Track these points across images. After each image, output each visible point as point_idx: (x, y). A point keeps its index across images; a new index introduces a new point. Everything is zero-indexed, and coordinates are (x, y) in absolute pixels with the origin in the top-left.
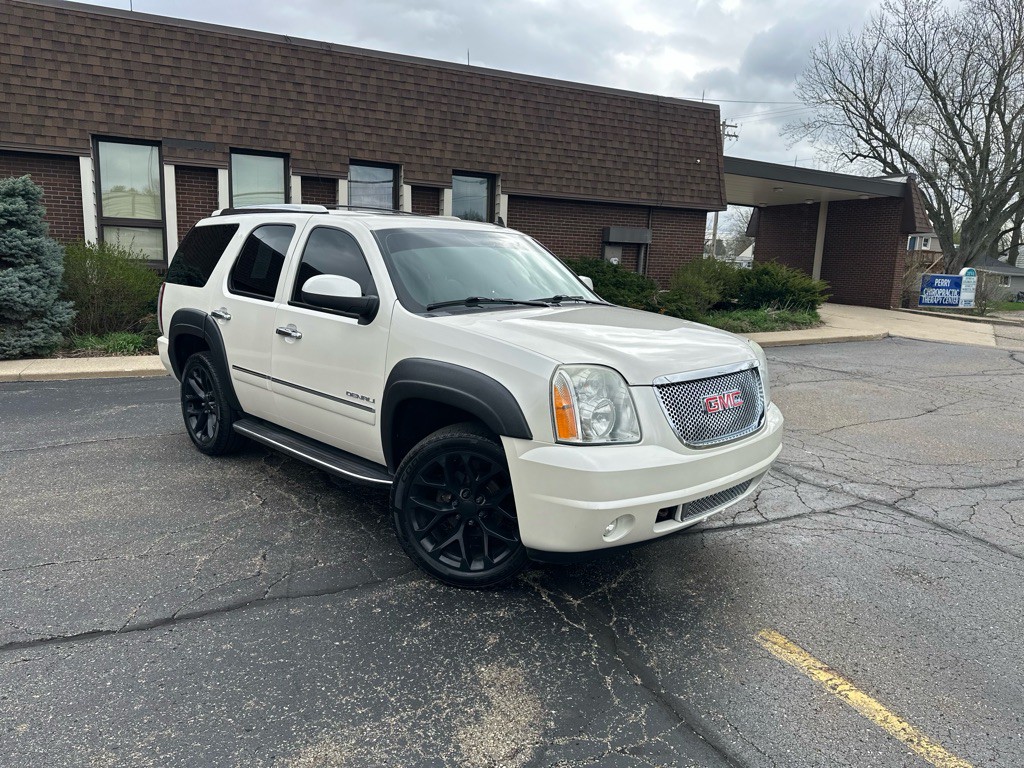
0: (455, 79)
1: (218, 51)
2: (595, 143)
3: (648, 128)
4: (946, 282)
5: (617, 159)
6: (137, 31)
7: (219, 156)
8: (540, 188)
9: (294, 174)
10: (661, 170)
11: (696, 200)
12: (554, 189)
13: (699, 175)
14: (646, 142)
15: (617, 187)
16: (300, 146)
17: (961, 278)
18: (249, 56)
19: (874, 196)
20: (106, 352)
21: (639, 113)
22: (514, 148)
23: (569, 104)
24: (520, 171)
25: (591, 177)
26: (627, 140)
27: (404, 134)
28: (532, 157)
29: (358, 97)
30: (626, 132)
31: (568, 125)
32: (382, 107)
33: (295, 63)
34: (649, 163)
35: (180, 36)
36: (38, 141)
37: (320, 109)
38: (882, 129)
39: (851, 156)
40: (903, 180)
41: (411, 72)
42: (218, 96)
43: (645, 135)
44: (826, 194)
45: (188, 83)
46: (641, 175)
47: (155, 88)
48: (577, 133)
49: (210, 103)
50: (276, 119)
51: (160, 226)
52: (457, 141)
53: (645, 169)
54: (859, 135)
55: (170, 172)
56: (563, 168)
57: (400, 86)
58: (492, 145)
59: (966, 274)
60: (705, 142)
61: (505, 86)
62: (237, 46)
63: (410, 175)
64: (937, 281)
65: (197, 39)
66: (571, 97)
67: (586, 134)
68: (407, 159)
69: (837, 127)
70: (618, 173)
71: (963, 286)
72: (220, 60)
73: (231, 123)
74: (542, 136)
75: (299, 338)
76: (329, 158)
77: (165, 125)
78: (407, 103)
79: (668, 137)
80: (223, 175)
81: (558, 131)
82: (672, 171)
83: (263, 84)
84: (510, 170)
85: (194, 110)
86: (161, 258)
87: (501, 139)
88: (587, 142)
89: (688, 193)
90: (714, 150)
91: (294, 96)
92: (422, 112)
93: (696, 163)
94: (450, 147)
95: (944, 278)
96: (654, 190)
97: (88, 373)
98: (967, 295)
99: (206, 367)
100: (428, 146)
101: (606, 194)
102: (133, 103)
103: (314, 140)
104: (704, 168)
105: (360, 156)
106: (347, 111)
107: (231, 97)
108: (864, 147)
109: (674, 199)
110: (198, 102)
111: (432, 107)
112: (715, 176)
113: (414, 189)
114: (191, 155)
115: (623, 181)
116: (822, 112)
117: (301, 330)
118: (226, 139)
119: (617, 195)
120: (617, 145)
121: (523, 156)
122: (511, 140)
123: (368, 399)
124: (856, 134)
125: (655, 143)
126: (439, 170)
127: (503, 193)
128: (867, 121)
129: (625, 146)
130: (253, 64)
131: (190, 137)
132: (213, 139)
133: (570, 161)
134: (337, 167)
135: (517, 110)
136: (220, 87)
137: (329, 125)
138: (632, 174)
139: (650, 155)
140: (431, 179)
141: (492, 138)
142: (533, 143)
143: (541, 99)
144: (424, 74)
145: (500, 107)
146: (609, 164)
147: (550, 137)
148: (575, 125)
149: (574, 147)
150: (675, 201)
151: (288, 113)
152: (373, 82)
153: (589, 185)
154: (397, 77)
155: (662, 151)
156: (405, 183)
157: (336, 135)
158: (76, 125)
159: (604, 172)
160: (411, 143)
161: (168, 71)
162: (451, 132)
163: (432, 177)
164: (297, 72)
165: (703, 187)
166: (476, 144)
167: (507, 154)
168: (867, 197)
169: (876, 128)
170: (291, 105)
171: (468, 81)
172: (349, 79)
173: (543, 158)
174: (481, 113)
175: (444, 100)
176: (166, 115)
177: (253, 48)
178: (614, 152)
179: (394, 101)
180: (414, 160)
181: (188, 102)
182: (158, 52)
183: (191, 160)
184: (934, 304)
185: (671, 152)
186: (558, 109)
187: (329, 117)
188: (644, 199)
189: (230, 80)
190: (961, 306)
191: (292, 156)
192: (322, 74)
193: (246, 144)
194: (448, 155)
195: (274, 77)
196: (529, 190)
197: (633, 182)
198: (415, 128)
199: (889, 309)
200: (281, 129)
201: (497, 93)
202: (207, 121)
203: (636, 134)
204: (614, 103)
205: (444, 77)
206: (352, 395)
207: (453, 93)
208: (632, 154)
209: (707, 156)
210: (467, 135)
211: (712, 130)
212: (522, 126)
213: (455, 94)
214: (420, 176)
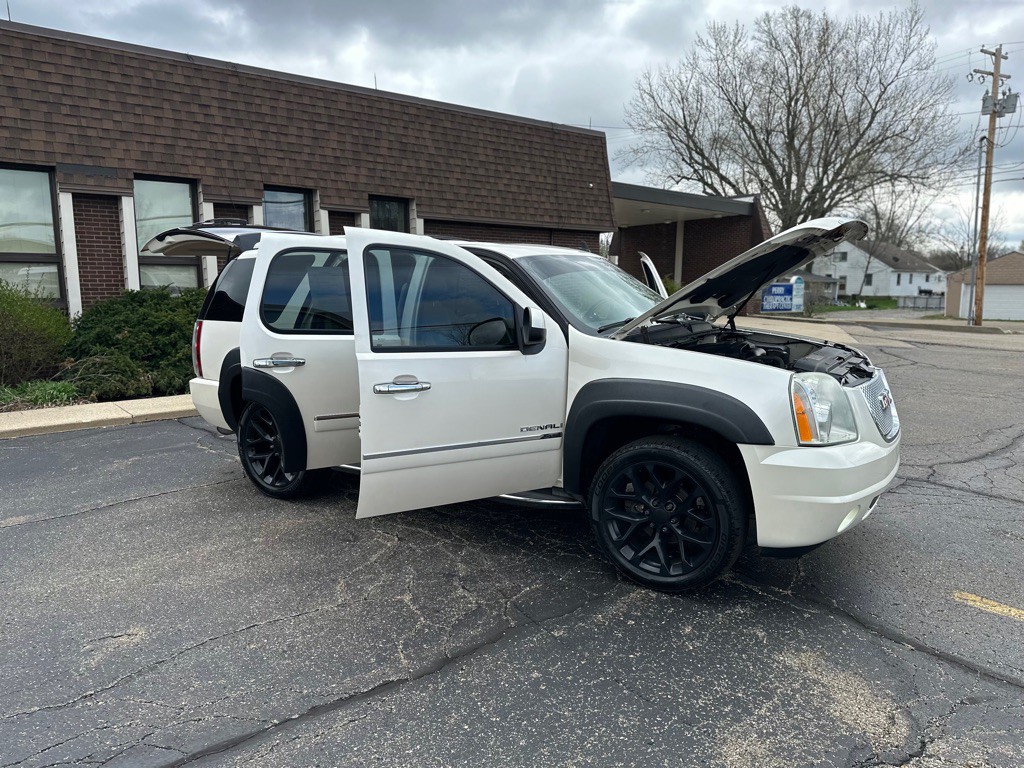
0: (365, 103)
1: (113, 69)
2: (500, 168)
3: (546, 154)
4: (781, 290)
5: (521, 184)
6: (19, 44)
7: (123, 183)
8: (453, 211)
9: (205, 200)
10: (560, 195)
11: (592, 222)
12: (466, 213)
13: (592, 198)
14: (545, 167)
15: (523, 211)
16: (210, 171)
17: (791, 286)
18: (149, 75)
21: (536, 139)
22: (426, 172)
23: (473, 129)
24: (433, 195)
25: (498, 201)
26: (528, 165)
27: (318, 159)
28: (443, 181)
29: (268, 119)
30: (526, 158)
31: (474, 150)
32: (293, 130)
33: (200, 83)
34: (549, 187)
35: (70, 52)
37: (230, 131)
38: (701, 153)
40: (750, 200)
41: (320, 95)
42: (117, 117)
43: (543, 160)
45: (82, 103)
46: (543, 199)
47: (44, 108)
48: (483, 158)
49: (108, 125)
50: (182, 143)
51: (56, 259)
52: (371, 166)
53: (546, 193)
54: (683, 160)
55: (66, 201)
56: (473, 192)
57: (311, 110)
58: (404, 169)
59: (796, 282)
60: (596, 167)
61: (413, 111)
62: (135, 64)
63: (327, 200)
64: (774, 289)
65: (89, 55)
66: (476, 123)
67: (491, 159)
68: (322, 184)
69: (661, 152)
70: (522, 197)
71: (794, 293)
72: (118, 79)
73: (133, 146)
74: (451, 161)
76: (242, 184)
77: (58, 148)
78: (319, 127)
79: (563, 163)
80: (127, 204)
81: (465, 156)
82: (569, 195)
83: (166, 105)
84: (424, 194)
85: (90, 133)
86: (57, 295)
87: (413, 163)
88: (493, 167)
89: (584, 216)
90: (603, 175)
91: (200, 118)
92: (334, 136)
93: (588, 188)
94: (364, 171)
95: (779, 286)
96: (555, 213)
98: (798, 300)
100: (342, 170)
101: (514, 217)
102: (20, 124)
103: (224, 165)
104: (596, 192)
105: (274, 181)
106: (258, 135)
107: (132, 119)
108: (687, 170)
109: (572, 221)
110: (94, 124)
111: (343, 131)
112: (605, 199)
113: (331, 214)
114: (91, 182)
115: (527, 204)
118: (129, 164)
119: (524, 218)
120: (519, 170)
121: (435, 181)
122: (422, 164)
124: (680, 159)
125: (553, 169)
126: (355, 195)
127: (419, 217)
128: (687, 146)
129: (527, 171)
130: (154, 84)
131: (88, 162)
132: (115, 164)
133: (478, 185)
134: (250, 193)
135: (426, 135)
136: (118, 108)
137: (240, 149)
138: (535, 198)
139: (549, 180)
140: (348, 204)
141: (405, 162)
142: (444, 167)
144: (334, 98)
145: (410, 132)
146: (514, 189)
147: (459, 162)
148: (480, 151)
149: (481, 172)
150: (573, 224)
151: (195, 136)
152: (282, 105)
153: (497, 209)
154: (306, 101)
155: (559, 176)
156: (321, 208)
157: (248, 159)
159: (510, 196)
160: (325, 168)
161: (58, 90)
162: (363, 156)
163: (348, 202)
164: (203, 92)
165: (596, 210)
166: (390, 168)
167: (419, 179)
169: (697, 152)
170: (197, 128)
171: (377, 105)
172: (258, 101)
173: (453, 182)
174: (392, 138)
175: (355, 124)
176: (59, 138)
177: (153, 67)
178: (517, 177)
179: (305, 125)
180: (330, 184)
181: (84, 123)
182: (45, 68)
183: (91, 186)
184: (773, 310)
185: (567, 177)
186: (464, 134)
187: (239, 141)
188: (547, 222)
189: (130, 100)
190: (794, 310)
191: (205, 181)
192: (229, 96)
193: (151, 169)
194: (363, 180)
195: (177, 98)
196: (442, 214)
197: (536, 206)
198: (329, 152)
200: (189, 153)
201: (406, 118)
202: (107, 144)
203: (536, 159)
204: (514, 129)
205: (354, 101)
207: (363, 118)
208: (533, 179)
209: (598, 181)
210: (379, 160)
211: (600, 155)
212: (432, 151)
213: (366, 118)
214: (336, 201)
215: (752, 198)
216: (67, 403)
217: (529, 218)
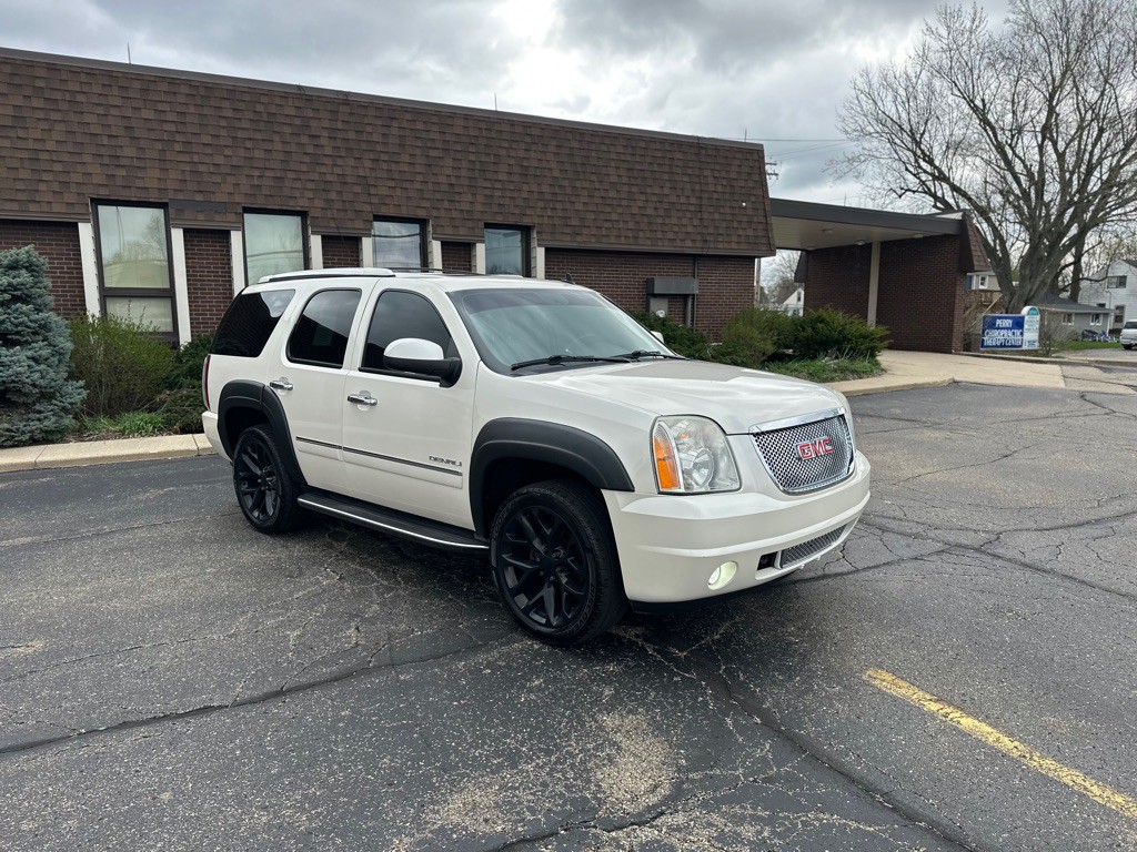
0: (483, 126)
1: (226, 104)
2: (634, 189)
3: (690, 172)
4: (1008, 323)
5: (658, 205)
6: (137, 85)
7: (231, 217)
8: (579, 239)
9: (313, 233)
10: (705, 216)
11: (743, 246)
12: (593, 240)
13: (745, 219)
14: (688, 186)
15: (660, 235)
16: (319, 203)
17: (1023, 318)
18: (259, 108)
19: (928, 234)
20: (123, 434)
21: (679, 156)
22: (548, 197)
23: (605, 148)
24: (557, 222)
25: (631, 225)
26: (668, 185)
27: (430, 187)
28: (568, 206)
29: (379, 148)
30: (666, 177)
31: (604, 171)
32: (405, 158)
33: (310, 114)
34: (692, 208)
35: (184, 89)
36: (32, 207)
37: (340, 162)
38: (931, 162)
39: (900, 192)
40: (957, 216)
41: (435, 120)
42: (228, 152)
43: (686, 179)
44: (878, 233)
45: (194, 140)
46: (684, 222)
47: (159, 146)
48: (614, 179)
49: (220, 160)
50: (291, 175)
51: (169, 294)
52: (488, 192)
53: (688, 215)
54: (907, 169)
55: (178, 236)
56: (602, 217)
57: (424, 135)
58: (525, 195)
59: (1028, 314)
60: (750, 184)
61: (536, 132)
62: (247, 98)
63: (439, 230)
64: (998, 322)
65: (202, 92)
66: (607, 141)
67: (625, 180)
68: (435, 213)
69: (883, 161)
70: (660, 221)
71: (1026, 326)
72: (229, 114)
73: (243, 180)
74: (578, 184)
75: (375, 404)
76: (351, 215)
77: (171, 185)
78: (432, 153)
79: (711, 180)
80: (236, 237)
81: (594, 178)
82: (717, 216)
83: (276, 138)
84: (546, 221)
85: (202, 168)
86: (170, 329)
87: (535, 188)
88: (626, 188)
89: (734, 239)
90: (759, 192)
91: (310, 149)
92: (449, 162)
93: (741, 207)
94: (480, 198)
95: (1006, 318)
96: (699, 237)
97: (109, 457)
98: (1030, 335)
99: (264, 441)
100: (457, 198)
101: (649, 243)
102: (136, 163)
103: (333, 196)
104: (750, 212)
105: (384, 211)
106: (368, 164)
107: (242, 152)
108: (912, 181)
109: (720, 246)
110: (206, 160)
111: (459, 156)
112: (762, 219)
113: (444, 244)
114: (201, 217)
115: (666, 228)
116: (866, 145)
117: (375, 396)
118: (238, 198)
119: (660, 244)
120: (657, 191)
121: (559, 206)
122: (545, 189)
123: (454, 463)
124: (903, 169)
125: (697, 187)
126: (470, 224)
127: (539, 245)
128: (915, 154)
129: (666, 191)
130: (265, 117)
131: (199, 198)
132: (225, 199)
133: (608, 209)
134: (359, 224)
135: (550, 157)
136: (229, 142)
137: (349, 180)
138: (674, 221)
139: (693, 200)
140: (462, 235)
141: (525, 187)
142: (569, 191)
143: (575, 145)
144: (449, 121)
145: (532, 155)
146: (650, 211)
147: (587, 185)
148: (611, 171)
149: (612, 194)
150: (721, 248)
151: (304, 168)
152: (394, 131)
153: (629, 234)
154: (420, 126)
155: (706, 195)
156: (433, 238)
157: (357, 189)
158: (73, 189)
159: (645, 220)
161: (172, 128)
162: (480, 183)
163: (462, 231)
164: (313, 123)
165: (750, 232)
166: (508, 194)
167: (541, 204)
168: (920, 236)
169: (924, 160)
170: (307, 159)
171: (496, 127)
172: (369, 129)
173: (580, 207)
174: (512, 162)
175: (472, 149)
176: (173, 175)
177: (264, 99)
178: (654, 198)
179: (418, 152)
180: (443, 213)
181: (196, 159)
182: (160, 107)
183: (201, 222)
184: (997, 346)
185: (715, 196)
186: (594, 154)
187: (348, 171)
188: (689, 247)
189: (240, 134)
190: (1025, 347)
191: (310, 215)
192: (339, 125)
193: (260, 202)
194: (479, 207)
195: (288, 130)
196: (566, 242)
197: (676, 229)
198: (442, 179)
199: (951, 353)
200: (298, 185)
201: (528, 139)
202: (218, 179)
203: (677, 178)
204: (652, 146)
205: (471, 124)
206: (435, 459)
207: (481, 141)
208: (673, 199)
209: (753, 199)
210: (498, 185)
211: (757, 171)
212: (556, 173)
213: (483, 142)
214: (449, 231)
215: (960, 214)
216: (153, 434)
217: (667, 243)
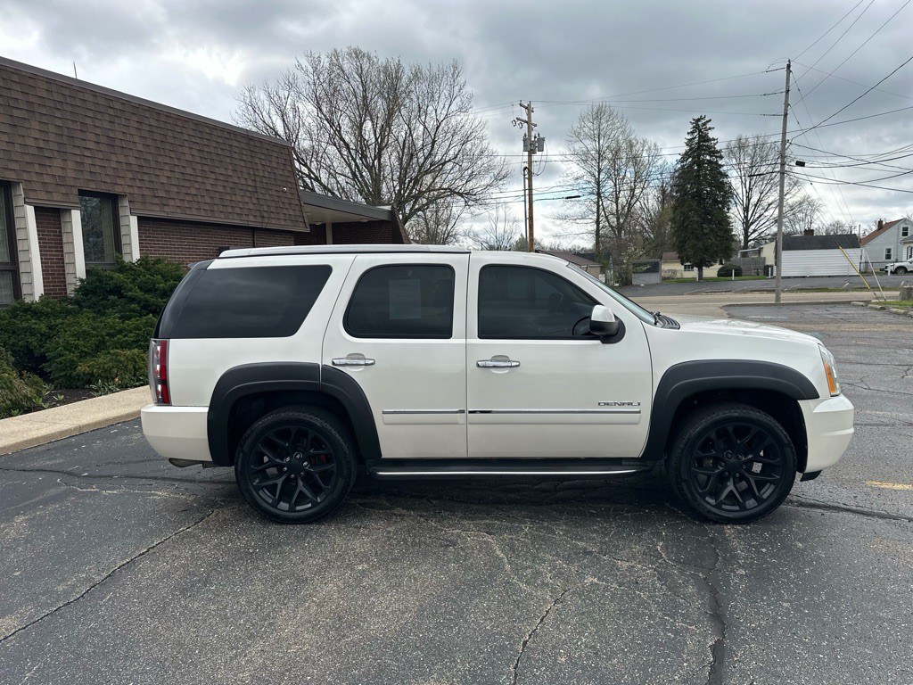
0: (66, 92)
2: (206, 168)
3: (244, 158)
5: (226, 184)
8: (166, 209)
10: (260, 196)
11: (289, 223)
12: (179, 211)
13: (285, 200)
14: (245, 170)
15: (230, 210)
21: (235, 144)
22: (136, 169)
23: (178, 129)
24: (146, 192)
25: (207, 200)
26: (230, 167)
27: (18, 148)
28: (154, 179)
30: (228, 160)
31: (180, 149)
34: (250, 189)
41: (15, 78)
43: (242, 164)
46: (246, 200)
48: (189, 158)
52: (79, 159)
53: (248, 194)
56: (184, 190)
58: (114, 165)
60: (286, 173)
61: (118, 106)
63: (32, 195)
66: (179, 123)
67: (198, 160)
68: (25, 176)
70: (228, 197)
74: (160, 159)
78: (16, 113)
79: (260, 167)
81: (173, 155)
82: (268, 197)
84: (136, 191)
87: (122, 159)
88: (199, 167)
89: (282, 217)
90: (292, 180)
92: (35, 125)
93: (283, 191)
94: (71, 165)
96: (258, 214)
100: (47, 162)
104: (289, 196)
109: (273, 221)
111: (45, 120)
112: (295, 202)
113: (37, 209)
115: (234, 204)
119: (232, 217)
120: (223, 172)
121: (146, 178)
122: (132, 161)
125: (251, 171)
126: (63, 190)
127: (130, 214)
129: (230, 173)
133: (187, 184)
135: (133, 131)
138: (239, 199)
139: (250, 182)
140: (56, 200)
141: (113, 158)
142: (153, 165)
143: (154, 123)
144: (31, 82)
145: (117, 127)
146: (220, 189)
147: (167, 160)
148: (186, 151)
149: (189, 171)
153: (207, 207)
155: (258, 179)
156: (27, 203)
159: (217, 195)
160: (28, 159)
162: (69, 149)
163: (56, 197)
165: (291, 212)
166: (98, 162)
167: (130, 175)
171: (80, 96)
173: (164, 180)
174: (98, 131)
175: (57, 114)
178: (222, 178)
180: (34, 177)
185: (264, 180)
186: (170, 133)
188: (253, 221)
196: (157, 212)
197: (241, 205)
198: (30, 142)
201: (111, 112)
203: (235, 162)
204: (215, 133)
205: (54, 88)
207: (66, 107)
208: (236, 180)
209: (289, 185)
210: (87, 153)
211: (288, 163)
212: (140, 147)
213: (69, 108)
214: (43, 196)
217: (236, 217)
